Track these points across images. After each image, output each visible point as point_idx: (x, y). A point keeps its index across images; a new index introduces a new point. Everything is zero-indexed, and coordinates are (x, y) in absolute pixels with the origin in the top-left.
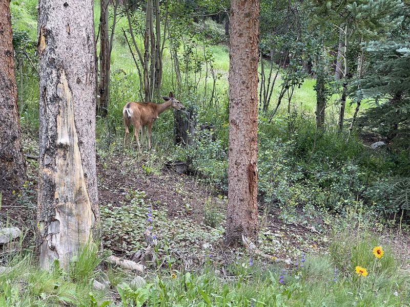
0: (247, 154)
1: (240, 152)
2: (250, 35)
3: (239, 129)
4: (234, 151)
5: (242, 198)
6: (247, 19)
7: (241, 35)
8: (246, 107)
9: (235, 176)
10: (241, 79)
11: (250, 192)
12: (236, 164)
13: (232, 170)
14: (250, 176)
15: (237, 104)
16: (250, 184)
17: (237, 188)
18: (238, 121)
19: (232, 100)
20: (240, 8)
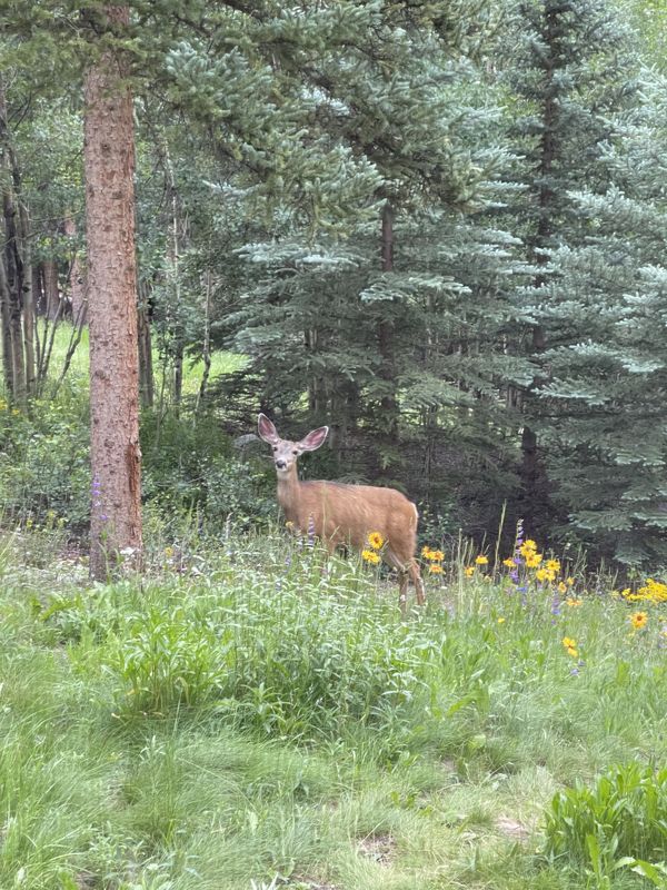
0: (125, 427)
1: (112, 425)
2: (124, 228)
3: (109, 385)
4: (103, 424)
5: (117, 502)
6: (117, 202)
7: (108, 229)
8: (121, 347)
9: (105, 466)
10: (111, 302)
11: (131, 491)
12: (106, 445)
13: (101, 455)
14: (129, 465)
15: (106, 344)
16: (130, 478)
17: (109, 485)
18: (108, 372)
19: (96, 338)
20: (104, 185)
